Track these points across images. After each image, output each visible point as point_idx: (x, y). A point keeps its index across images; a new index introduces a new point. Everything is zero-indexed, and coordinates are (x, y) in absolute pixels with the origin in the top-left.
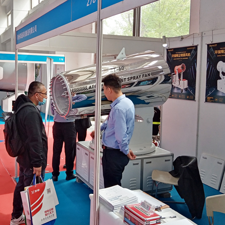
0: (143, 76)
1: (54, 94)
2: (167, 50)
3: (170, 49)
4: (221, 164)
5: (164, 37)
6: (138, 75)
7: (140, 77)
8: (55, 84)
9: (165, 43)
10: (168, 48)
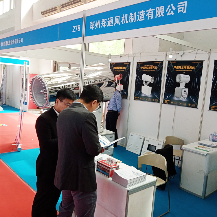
0: (98, 81)
1: (33, 91)
2: (111, 63)
3: (112, 63)
4: (142, 139)
5: (110, 54)
6: (95, 80)
7: (96, 81)
8: (34, 83)
9: (110, 58)
10: (111, 62)
